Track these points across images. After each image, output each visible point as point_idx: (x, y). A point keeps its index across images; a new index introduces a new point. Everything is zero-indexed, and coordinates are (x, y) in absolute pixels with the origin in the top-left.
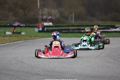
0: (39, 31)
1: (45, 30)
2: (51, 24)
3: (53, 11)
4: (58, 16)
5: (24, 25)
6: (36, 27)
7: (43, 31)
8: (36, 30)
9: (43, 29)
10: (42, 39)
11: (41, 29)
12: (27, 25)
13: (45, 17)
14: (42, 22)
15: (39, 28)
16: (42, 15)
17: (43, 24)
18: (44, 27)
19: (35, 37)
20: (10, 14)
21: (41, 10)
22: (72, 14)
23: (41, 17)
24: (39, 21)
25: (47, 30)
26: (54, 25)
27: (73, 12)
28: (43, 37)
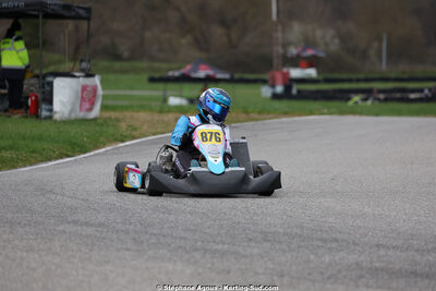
0: (275, 96)
1: (294, 91)
2: (312, 72)
3: (319, 33)
4: (335, 46)
5: (227, 76)
6: (264, 82)
7: (287, 95)
8: (266, 91)
9: (288, 88)
10: (285, 119)
11: (279, 89)
12: (237, 76)
13: (293, 51)
14: (284, 66)
15: (273, 86)
16: (285, 45)
17: (288, 73)
18: (289, 83)
19: (260, 113)
20: (184, 41)
21: (280, 28)
22: (380, 39)
23: (280, 50)
24: (275, 62)
25: (299, 91)
26: (321, 78)
27: (385, 36)
28: (286, 114)
